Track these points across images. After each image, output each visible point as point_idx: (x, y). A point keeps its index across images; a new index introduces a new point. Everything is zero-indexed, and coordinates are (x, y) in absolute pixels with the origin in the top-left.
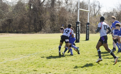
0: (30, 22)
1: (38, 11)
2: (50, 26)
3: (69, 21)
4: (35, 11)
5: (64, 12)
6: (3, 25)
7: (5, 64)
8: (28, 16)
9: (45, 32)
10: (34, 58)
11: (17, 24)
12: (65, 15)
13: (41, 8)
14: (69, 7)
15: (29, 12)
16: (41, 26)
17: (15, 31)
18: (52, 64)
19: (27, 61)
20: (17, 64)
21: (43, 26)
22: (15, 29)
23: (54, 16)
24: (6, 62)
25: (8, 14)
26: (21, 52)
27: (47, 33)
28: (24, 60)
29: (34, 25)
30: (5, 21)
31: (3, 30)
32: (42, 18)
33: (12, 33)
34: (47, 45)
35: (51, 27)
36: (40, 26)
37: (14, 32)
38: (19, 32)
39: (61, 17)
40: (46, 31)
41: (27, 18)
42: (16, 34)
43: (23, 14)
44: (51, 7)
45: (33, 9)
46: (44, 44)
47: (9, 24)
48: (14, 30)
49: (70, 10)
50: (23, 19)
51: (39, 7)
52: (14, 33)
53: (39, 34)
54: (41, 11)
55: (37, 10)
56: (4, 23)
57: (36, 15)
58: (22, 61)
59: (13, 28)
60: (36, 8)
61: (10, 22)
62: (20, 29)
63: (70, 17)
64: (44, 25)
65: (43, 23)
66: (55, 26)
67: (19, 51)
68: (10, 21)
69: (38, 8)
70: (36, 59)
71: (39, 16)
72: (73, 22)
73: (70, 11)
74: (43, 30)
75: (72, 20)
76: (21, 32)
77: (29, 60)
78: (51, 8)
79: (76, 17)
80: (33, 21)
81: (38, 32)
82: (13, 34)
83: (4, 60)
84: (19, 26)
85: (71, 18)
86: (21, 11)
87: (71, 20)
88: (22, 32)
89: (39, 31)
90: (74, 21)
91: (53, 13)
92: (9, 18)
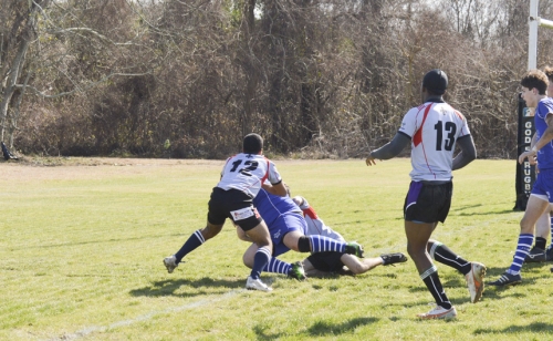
0: (250, 92)
1: (293, 34)
2: (359, 118)
3: (467, 91)
4: (275, 30)
5: (440, 37)
6: (98, 109)
7: (147, 327)
8: (237, 60)
9: (330, 151)
10: (304, 295)
11: (175, 108)
12: (443, 54)
13: (312, 17)
14: (464, 12)
15: (246, 40)
16: (309, 119)
17: (168, 143)
18: (409, 333)
19: (266, 311)
20: (215, 332)
21: (323, 119)
22: (167, 135)
23: (380, 59)
24: (149, 316)
25: (130, 47)
26: (222, 262)
27: (346, 158)
28: (247, 305)
29: (272, 110)
30: (112, 89)
31: (100, 139)
32: (314, 71)
33: (149, 157)
34: (362, 225)
35: (367, 122)
36: (305, 116)
37: (162, 149)
38: (188, 150)
39: (424, 64)
40: (336, 147)
41: (230, 73)
42: (175, 161)
43: (210, 51)
44: (364, 9)
45: (266, 21)
46: (342, 216)
47: (135, 103)
48: (160, 140)
49: (470, 28)
50: (211, 80)
51: (299, 10)
52: (162, 157)
53: (299, 163)
54: (311, 34)
55: (285, 25)
56: (107, 101)
57: (281, 54)
58: (239, 311)
59: (153, 128)
60: (285, 14)
61: (140, 95)
62: (193, 133)
63: (469, 65)
64: (330, 111)
65: (319, 100)
66: (387, 117)
67: (214, 259)
68: (138, 88)
69: (296, 13)
70: (312, 302)
71: (302, 60)
72: (491, 97)
73: (468, 31)
74: (322, 138)
75: (484, 85)
76: (202, 152)
77: (274, 305)
78: (362, 16)
79: (504, 68)
80: (263, 91)
81: (293, 150)
82: (153, 161)
83: (137, 307)
84: (185, 119)
85: (478, 70)
86: (200, 32)
87: (476, 81)
88: (206, 148)
89: (299, 145)
90: (493, 89)
91: (379, 46)
92: (135, 70)
